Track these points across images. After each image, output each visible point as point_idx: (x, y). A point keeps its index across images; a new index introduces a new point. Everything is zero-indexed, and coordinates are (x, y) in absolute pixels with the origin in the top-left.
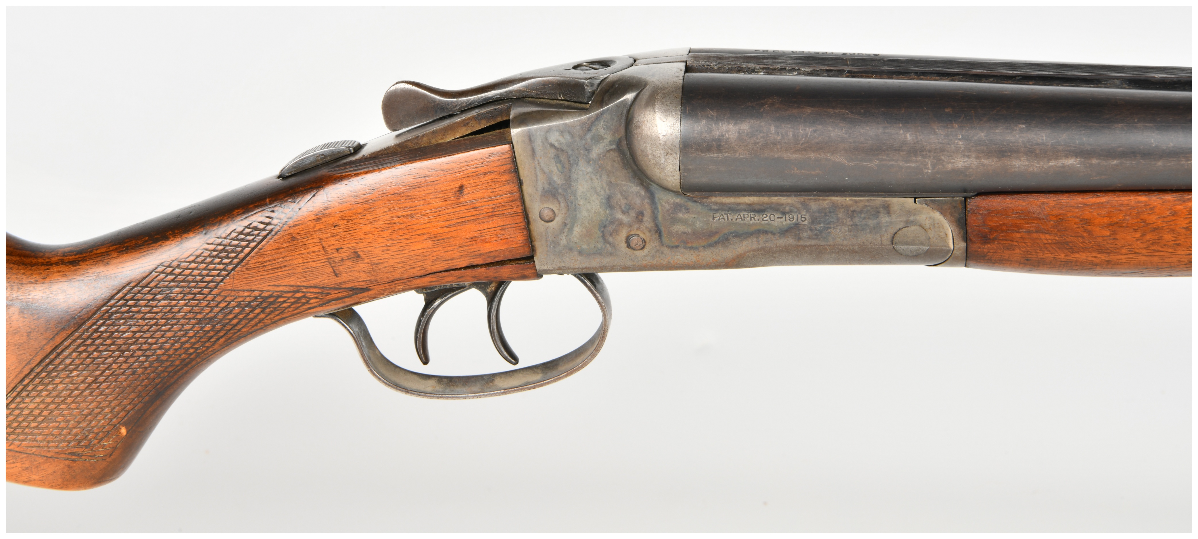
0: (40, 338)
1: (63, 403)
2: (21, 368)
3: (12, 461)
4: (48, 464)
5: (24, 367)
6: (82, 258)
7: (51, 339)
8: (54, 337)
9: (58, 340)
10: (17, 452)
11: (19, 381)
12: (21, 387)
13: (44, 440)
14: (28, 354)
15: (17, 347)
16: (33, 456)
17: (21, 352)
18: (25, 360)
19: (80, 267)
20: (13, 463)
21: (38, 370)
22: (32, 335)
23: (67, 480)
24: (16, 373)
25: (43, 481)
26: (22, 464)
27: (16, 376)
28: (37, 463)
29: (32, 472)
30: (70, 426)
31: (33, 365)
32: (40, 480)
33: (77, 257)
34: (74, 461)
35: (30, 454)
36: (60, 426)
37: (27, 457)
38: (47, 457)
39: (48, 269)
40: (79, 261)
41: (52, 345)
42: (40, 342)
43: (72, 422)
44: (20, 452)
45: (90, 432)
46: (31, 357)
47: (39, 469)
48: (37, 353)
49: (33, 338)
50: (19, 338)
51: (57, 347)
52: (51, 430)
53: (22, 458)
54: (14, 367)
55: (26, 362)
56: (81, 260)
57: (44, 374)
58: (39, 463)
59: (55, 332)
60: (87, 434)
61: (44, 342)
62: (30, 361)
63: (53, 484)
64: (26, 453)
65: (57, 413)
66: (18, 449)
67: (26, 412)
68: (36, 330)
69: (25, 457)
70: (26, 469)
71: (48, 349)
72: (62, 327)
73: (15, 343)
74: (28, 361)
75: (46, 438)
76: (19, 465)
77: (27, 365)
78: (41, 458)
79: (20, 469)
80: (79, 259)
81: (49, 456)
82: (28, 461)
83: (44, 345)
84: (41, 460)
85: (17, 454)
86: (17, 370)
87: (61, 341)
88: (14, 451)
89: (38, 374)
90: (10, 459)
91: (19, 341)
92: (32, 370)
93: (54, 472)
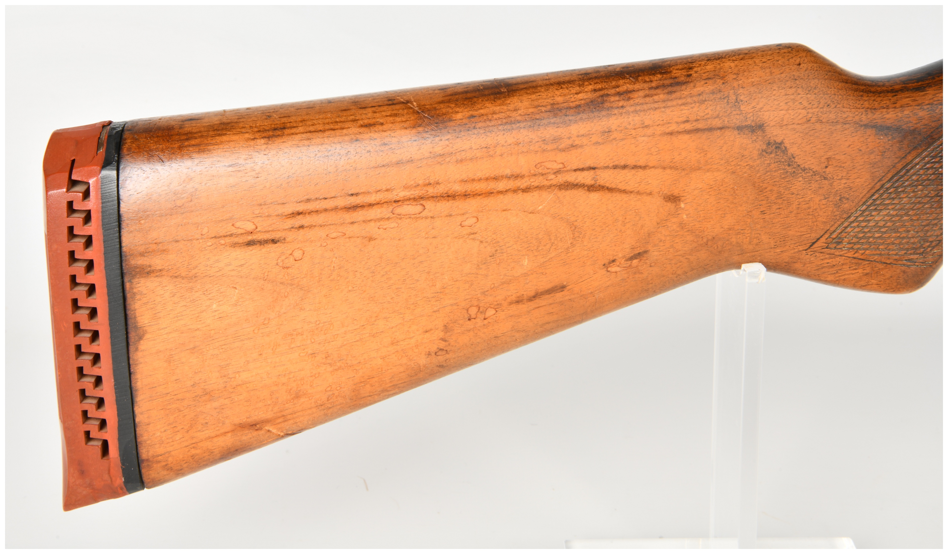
0: (893, 157)
1: (906, 215)
2: (873, 184)
3: (854, 267)
4: (887, 270)
5: (876, 183)
6: (926, 85)
7: (903, 158)
8: (906, 156)
9: (910, 158)
10: (860, 259)
11: (870, 196)
12: (871, 201)
13: (886, 248)
14: (881, 172)
15: (871, 165)
16: (874, 262)
17: (875, 170)
18: (879, 177)
19: (927, 92)
20: (856, 269)
21: (888, 185)
22: (886, 155)
23: (900, 285)
24: (869, 189)
25: (880, 285)
26: (864, 270)
27: (868, 192)
28: (877, 269)
29: (871, 277)
30: (910, 236)
31: (884, 182)
32: (878, 284)
33: (920, 84)
34: (908, 266)
35: (872, 261)
36: (901, 236)
37: (869, 264)
38: (886, 263)
39: (895, 96)
40: (925, 87)
41: (904, 163)
42: (893, 161)
43: (912, 232)
44: (863, 260)
45: (926, 241)
46: (883, 174)
47: (878, 275)
48: (889, 171)
49: (887, 157)
50: (874, 158)
51: (907, 165)
52: (893, 239)
53: (864, 265)
54: (868, 184)
55: (878, 179)
56: (927, 86)
57: (892, 190)
58: (879, 269)
59: (908, 151)
60: (922, 243)
61: (896, 161)
62: (882, 178)
63: (888, 288)
64: (869, 261)
65: (900, 224)
66: (862, 257)
67: (872, 224)
68: (891, 150)
69: (867, 264)
70: (867, 274)
71: (899, 166)
72: (915, 146)
73: (871, 161)
74: (881, 177)
75: (887, 247)
76: (860, 271)
77: (879, 181)
78: (881, 265)
79: (861, 275)
80: (924, 85)
81: (889, 262)
82: (870, 267)
83: (896, 163)
84: (881, 266)
85: (860, 261)
86: (869, 186)
87: (912, 159)
88: (858, 259)
89: (887, 189)
90: (853, 266)
91: (874, 160)
92: (882, 186)
93: (891, 277)
